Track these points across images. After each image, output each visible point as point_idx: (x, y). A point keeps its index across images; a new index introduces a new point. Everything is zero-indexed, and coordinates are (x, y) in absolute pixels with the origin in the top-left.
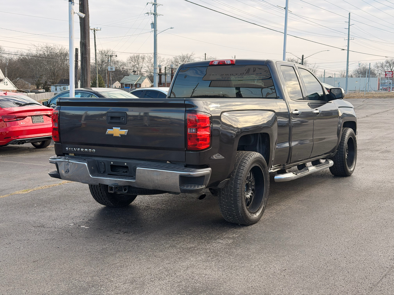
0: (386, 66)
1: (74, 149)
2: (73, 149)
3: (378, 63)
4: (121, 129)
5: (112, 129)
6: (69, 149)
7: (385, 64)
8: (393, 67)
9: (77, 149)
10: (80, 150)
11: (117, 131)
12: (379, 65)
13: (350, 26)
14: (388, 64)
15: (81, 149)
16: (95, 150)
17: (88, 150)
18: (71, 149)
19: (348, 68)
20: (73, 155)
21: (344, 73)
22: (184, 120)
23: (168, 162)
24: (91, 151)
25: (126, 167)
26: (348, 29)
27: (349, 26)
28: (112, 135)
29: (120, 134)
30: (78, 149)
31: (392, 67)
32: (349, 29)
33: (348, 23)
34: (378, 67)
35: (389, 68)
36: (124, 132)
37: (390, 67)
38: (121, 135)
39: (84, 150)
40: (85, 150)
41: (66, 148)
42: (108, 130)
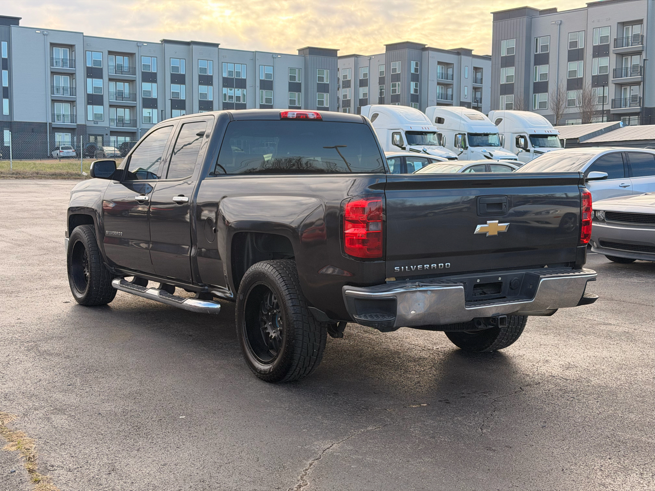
1: (412, 267)
2: (409, 268)
4: (499, 222)
5: (486, 224)
6: (401, 269)
9: (417, 267)
10: (423, 267)
11: (493, 227)
15: (425, 266)
18: (405, 268)
20: (393, 280)
23: (546, 266)
24: (443, 267)
25: (500, 284)
28: (484, 235)
30: (419, 266)
36: (504, 226)
38: (499, 233)
39: (430, 266)
40: (432, 265)
41: (395, 268)
42: (479, 227)
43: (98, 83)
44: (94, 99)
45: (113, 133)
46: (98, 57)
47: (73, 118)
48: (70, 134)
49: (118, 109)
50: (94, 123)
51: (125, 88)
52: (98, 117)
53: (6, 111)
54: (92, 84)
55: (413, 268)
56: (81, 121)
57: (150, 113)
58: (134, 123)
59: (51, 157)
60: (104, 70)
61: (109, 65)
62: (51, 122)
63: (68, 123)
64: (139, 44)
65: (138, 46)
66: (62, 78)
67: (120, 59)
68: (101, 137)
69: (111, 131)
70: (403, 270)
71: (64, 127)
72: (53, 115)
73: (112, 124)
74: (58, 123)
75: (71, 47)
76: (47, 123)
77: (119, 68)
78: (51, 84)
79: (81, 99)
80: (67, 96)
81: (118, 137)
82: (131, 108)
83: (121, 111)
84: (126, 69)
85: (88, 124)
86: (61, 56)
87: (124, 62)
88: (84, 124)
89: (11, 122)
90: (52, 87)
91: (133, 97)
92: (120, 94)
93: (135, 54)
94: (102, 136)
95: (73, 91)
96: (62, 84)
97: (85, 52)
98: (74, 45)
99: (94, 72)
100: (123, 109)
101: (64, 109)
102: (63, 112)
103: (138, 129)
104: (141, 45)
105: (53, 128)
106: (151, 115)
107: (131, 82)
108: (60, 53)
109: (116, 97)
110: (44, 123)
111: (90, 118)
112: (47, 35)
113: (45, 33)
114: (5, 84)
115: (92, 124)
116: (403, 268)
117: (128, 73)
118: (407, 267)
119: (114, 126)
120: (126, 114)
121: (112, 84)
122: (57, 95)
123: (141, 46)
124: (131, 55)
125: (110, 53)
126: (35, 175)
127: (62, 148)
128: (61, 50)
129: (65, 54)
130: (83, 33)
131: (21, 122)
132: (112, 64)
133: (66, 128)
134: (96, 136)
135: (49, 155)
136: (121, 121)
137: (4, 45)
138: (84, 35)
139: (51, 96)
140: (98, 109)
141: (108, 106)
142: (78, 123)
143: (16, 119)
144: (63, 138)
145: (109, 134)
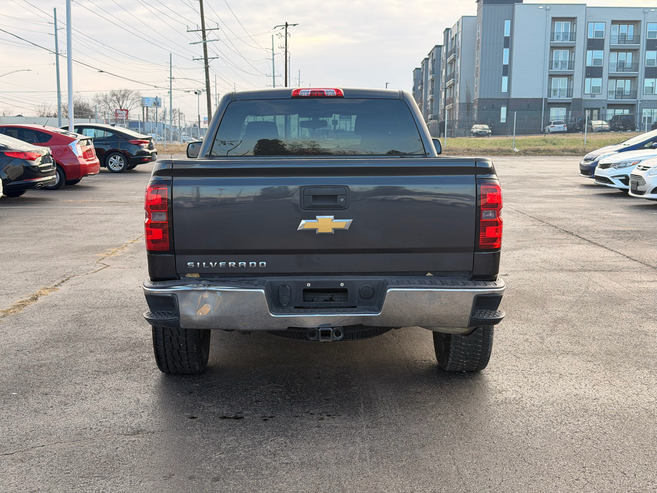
0: (111, 100)
1: (211, 263)
2: (208, 264)
3: (99, 94)
4: (335, 218)
5: (315, 219)
6: (196, 264)
7: (109, 96)
8: (123, 103)
9: (218, 264)
10: (227, 264)
11: (325, 223)
12: (101, 98)
13: (58, 31)
14: (115, 98)
15: (230, 263)
16: (265, 263)
17: (248, 264)
18: (201, 264)
19: (60, 101)
20: (196, 276)
21: (43, 109)
22: (475, 196)
23: (429, 274)
24: (255, 265)
25: (344, 291)
26: (54, 36)
27: (56, 30)
28: (313, 232)
29: (333, 229)
30: (221, 263)
31: (121, 103)
32: (56, 35)
33: (54, 25)
34: (99, 102)
35: (116, 104)
36: (343, 224)
37: (119, 103)
38: (336, 230)
39: (237, 265)
40: (240, 263)
41: (189, 264)
42: (303, 222)
43: (598, 54)
44: (593, 72)
45: (611, 106)
46: (600, 27)
47: (570, 92)
48: (565, 108)
49: (618, 80)
50: (591, 97)
51: (628, 58)
52: (595, 90)
53: (504, 89)
54: (592, 56)
55: (214, 264)
56: (577, 95)
57: (653, 83)
58: (634, 94)
59: (543, 132)
60: (605, 40)
61: (612, 36)
62: (546, 97)
63: (564, 98)
64: (645, 11)
65: (645, 13)
66: (561, 52)
67: (624, 27)
68: (597, 111)
69: (608, 104)
70: (198, 266)
71: (560, 102)
72: (549, 90)
73: (610, 96)
74: (554, 98)
75: (573, 20)
76: (542, 99)
77: (623, 38)
78: (550, 59)
79: (579, 72)
80: (566, 70)
81: (616, 110)
82: (632, 79)
83: (621, 83)
84: (629, 38)
85: (584, 98)
86: (562, 30)
87: (629, 30)
88: (580, 97)
89: (508, 99)
90: (551, 62)
91: (635, 66)
92: (621, 65)
93: (640, 21)
94: (599, 109)
95: (571, 65)
96: (561, 59)
97: (587, 23)
98: (576, 18)
99: (595, 44)
100: (624, 80)
101: (561, 84)
102: (559, 87)
103: (638, 101)
104: (648, 11)
105: (548, 103)
106: (654, 86)
107: (635, 51)
108: (561, 27)
109: (617, 68)
110: (540, 99)
111: (587, 91)
112: (549, 10)
113: (547, 7)
114: (506, 62)
115: (589, 98)
116: (198, 264)
117: (632, 42)
118: (204, 263)
119: (612, 99)
120: (626, 85)
121: (614, 54)
122: (555, 70)
123: (647, 13)
124: (636, 23)
125: (614, 22)
126: (466, 151)
127: (554, 123)
128: (563, 24)
129: (566, 27)
130: (585, 5)
131: (518, 99)
132: (615, 33)
133: (561, 103)
134: (592, 110)
135: (542, 131)
136: (620, 93)
137: (507, 23)
138: (587, 6)
139: (549, 71)
140: (597, 82)
141: (607, 78)
142: (574, 97)
143: (514, 95)
144: (558, 114)
145: (606, 106)
